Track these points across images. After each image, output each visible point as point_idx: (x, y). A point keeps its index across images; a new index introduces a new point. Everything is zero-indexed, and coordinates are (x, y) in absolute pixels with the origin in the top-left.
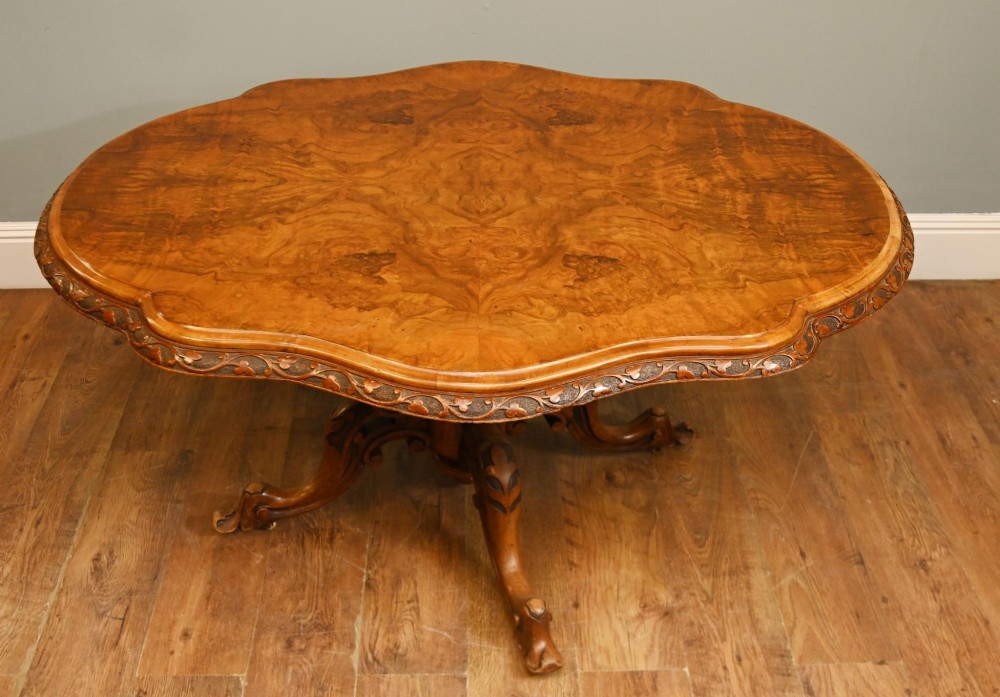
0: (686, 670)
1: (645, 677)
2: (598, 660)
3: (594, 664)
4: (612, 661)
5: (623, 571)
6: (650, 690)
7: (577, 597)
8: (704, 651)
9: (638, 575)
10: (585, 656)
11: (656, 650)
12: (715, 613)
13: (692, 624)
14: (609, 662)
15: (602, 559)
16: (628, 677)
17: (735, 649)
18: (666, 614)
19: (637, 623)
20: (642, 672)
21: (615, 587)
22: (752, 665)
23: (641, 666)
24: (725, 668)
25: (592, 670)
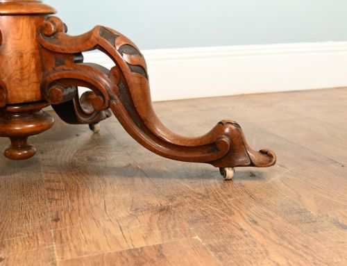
0: (197, 237)
1: (146, 251)
2: (84, 249)
3: (80, 253)
4: (101, 246)
5: (109, 195)
6: (155, 259)
7: (57, 215)
8: (212, 224)
9: (127, 195)
10: (67, 249)
11: (157, 231)
12: (215, 202)
13: (192, 211)
14: (100, 249)
15: (86, 194)
16: (125, 254)
17: (246, 217)
18: (161, 210)
19: (130, 220)
20: (142, 248)
21: (102, 205)
22: (271, 223)
23: (140, 243)
24: (241, 229)
25: (75, 256)
